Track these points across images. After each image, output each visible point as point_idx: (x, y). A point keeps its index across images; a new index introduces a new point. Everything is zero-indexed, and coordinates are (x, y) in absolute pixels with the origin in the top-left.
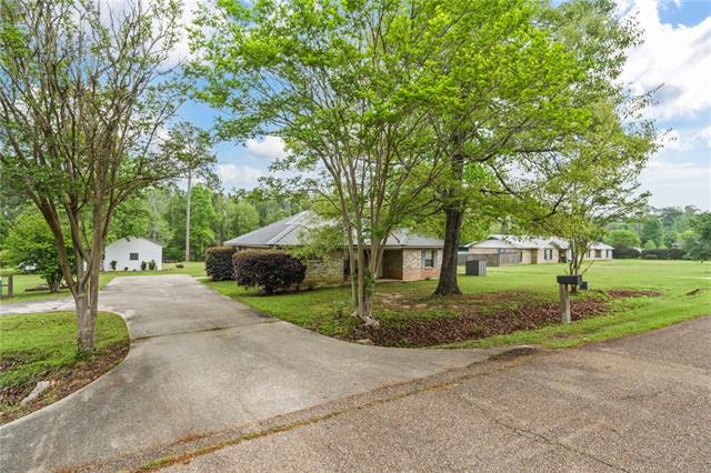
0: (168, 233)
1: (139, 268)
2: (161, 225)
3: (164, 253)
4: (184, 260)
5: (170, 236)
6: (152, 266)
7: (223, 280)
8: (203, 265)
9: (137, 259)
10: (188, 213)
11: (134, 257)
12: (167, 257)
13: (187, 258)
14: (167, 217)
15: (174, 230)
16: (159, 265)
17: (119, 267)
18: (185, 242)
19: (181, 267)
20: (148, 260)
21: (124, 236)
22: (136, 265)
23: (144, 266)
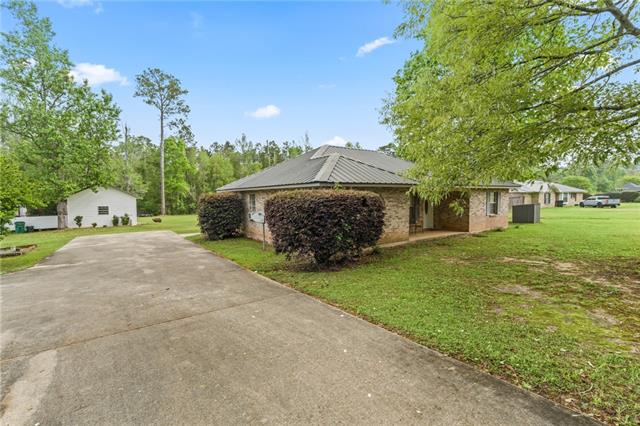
0: (143, 186)
1: (109, 224)
2: (134, 178)
3: (138, 207)
4: (160, 213)
5: (144, 190)
6: (126, 221)
7: (224, 238)
8: (194, 218)
9: (107, 213)
10: (163, 166)
11: (103, 211)
12: (143, 210)
13: (164, 212)
14: (141, 171)
15: (149, 183)
16: (134, 220)
17: (86, 223)
18: (160, 195)
19: (160, 221)
20: (120, 214)
21: (89, 186)
22: (107, 220)
23: (115, 222)
